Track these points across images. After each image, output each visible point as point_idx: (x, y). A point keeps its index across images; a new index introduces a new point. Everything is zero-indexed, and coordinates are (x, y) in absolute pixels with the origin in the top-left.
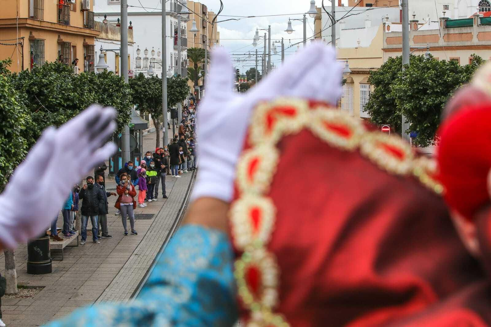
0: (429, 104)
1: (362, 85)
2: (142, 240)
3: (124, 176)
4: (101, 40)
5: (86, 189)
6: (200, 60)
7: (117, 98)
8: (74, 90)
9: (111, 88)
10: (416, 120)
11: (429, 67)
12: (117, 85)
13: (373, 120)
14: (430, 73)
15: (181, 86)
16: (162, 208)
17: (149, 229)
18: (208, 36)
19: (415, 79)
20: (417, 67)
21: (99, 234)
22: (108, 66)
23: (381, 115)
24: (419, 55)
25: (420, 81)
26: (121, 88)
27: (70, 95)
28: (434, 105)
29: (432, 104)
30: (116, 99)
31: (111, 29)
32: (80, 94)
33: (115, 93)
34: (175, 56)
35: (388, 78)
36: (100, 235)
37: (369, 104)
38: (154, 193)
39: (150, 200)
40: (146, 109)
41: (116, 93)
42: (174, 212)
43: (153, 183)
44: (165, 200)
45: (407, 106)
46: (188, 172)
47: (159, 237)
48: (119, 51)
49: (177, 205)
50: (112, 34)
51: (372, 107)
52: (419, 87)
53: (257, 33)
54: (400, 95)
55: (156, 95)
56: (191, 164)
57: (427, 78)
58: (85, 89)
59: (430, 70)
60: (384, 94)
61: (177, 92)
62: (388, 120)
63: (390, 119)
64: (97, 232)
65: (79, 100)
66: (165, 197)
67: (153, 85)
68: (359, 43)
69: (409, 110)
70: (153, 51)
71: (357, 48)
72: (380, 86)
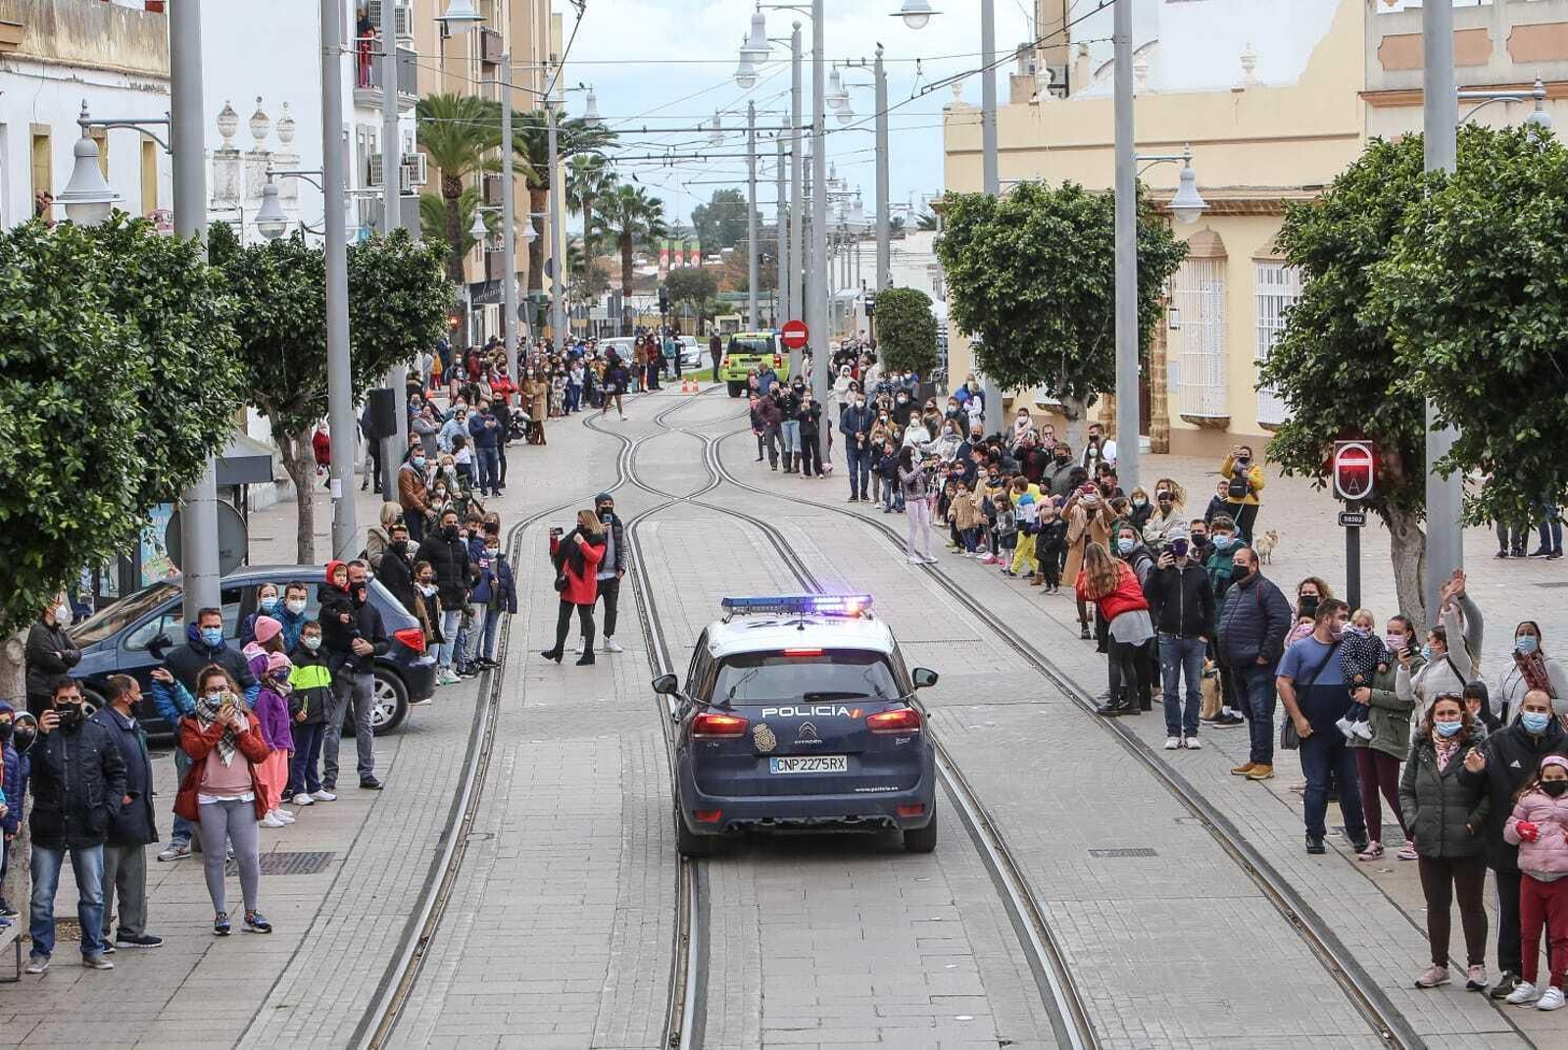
0: (1532, 342)
1: (1266, 267)
2: (296, 953)
3: (216, 675)
4: (25, 69)
5: (51, 730)
6: (470, 157)
7: (178, 337)
8: (37, 301)
9: (147, 293)
10: (1481, 414)
11: (1533, 183)
12: (176, 280)
13: (1301, 425)
14: (1536, 208)
15: (409, 285)
16: (362, 828)
17: (320, 910)
18: (506, 34)
19: (1474, 234)
20: (1483, 183)
21: (107, 931)
22: (115, 196)
23: (1336, 401)
24: (1509, 128)
25: (1494, 242)
26: (191, 291)
27: (19, 319)
28: (1553, 349)
29: (1544, 343)
30: (172, 339)
31: (66, 15)
32: (60, 314)
33: (167, 313)
34: (361, 141)
35: (1364, 232)
36: (112, 937)
37: (1281, 351)
38: (321, 766)
39: (304, 798)
40: (250, 393)
41: (172, 315)
42: (418, 844)
43: (318, 719)
44: (374, 797)
45: (1440, 353)
46: (459, 679)
47: (368, 939)
48: (166, 125)
49: (429, 816)
50: (75, 37)
51: (1294, 367)
52: (1488, 271)
53: (758, 23)
54: (1409, 304)
55: (294, 327)
56: (474, 645)
57: (1525, 229)
58: (80, 295)
59: (1538, 195)
60: (1350, 304)
61: (391, 310)
62: (1367, 420)
63: (1378, 420)
64: (98, 919)
65: (61, 340)
66: (368, 783)
67: (280, 281)
68: (1252, 67)
69: (1448, 368)
70: (259, 116)
71: (1242, 90)
72: (1332, 272)
